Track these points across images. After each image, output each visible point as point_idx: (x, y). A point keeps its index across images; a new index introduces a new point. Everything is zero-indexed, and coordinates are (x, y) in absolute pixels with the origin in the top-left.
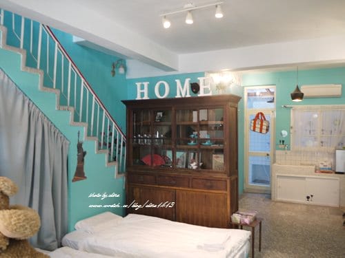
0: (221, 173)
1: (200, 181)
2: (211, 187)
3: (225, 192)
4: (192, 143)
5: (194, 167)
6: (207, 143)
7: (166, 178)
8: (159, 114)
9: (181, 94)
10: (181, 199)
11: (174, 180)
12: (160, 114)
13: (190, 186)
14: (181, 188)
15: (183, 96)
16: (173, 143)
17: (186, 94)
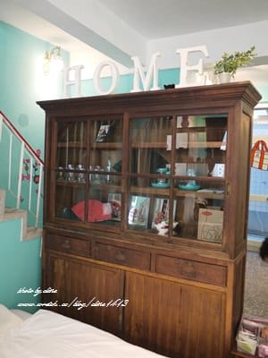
0: (217, 249)
1: (172, 261)
2: (193, 276)
3: (222, 289)
4: (161, 183)
5: (162, 232)
6: (188, 186)
7: (109, 247)
8: (102, 127)
9: (141, 85)
10: (134, 289)
11: (123, 253)
12: (105, 128)
13: (153, 268)
14: (134, 270)
15: (146, 89)
16: (124, 182)
17: (152, 86)
